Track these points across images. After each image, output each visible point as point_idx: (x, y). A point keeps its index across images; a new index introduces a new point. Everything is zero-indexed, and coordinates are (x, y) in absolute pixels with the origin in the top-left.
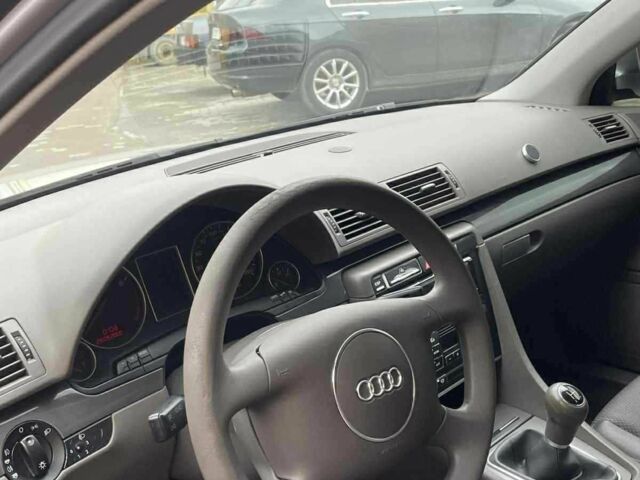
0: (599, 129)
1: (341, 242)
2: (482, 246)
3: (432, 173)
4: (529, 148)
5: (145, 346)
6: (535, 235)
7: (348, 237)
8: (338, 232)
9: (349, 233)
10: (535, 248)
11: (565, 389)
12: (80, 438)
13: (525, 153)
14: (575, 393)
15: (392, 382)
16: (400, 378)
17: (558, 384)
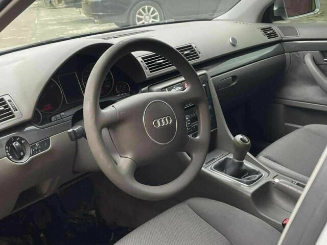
0: (265, 33)
1: (148, 74)
2: (210, 80)
3: (189, 47)
4: (233, 39)
5: (63, 111)
6: (234, 78)
7: (151, 72)
8: (147, 69)
9: (152, 70)
10: (234, 84)
11: (242, 137)
12: (37, 145)
13: (231, 41)
14: (246, 138)
15: (167, 121)
16: (171, 120)
17: (238, 135)
